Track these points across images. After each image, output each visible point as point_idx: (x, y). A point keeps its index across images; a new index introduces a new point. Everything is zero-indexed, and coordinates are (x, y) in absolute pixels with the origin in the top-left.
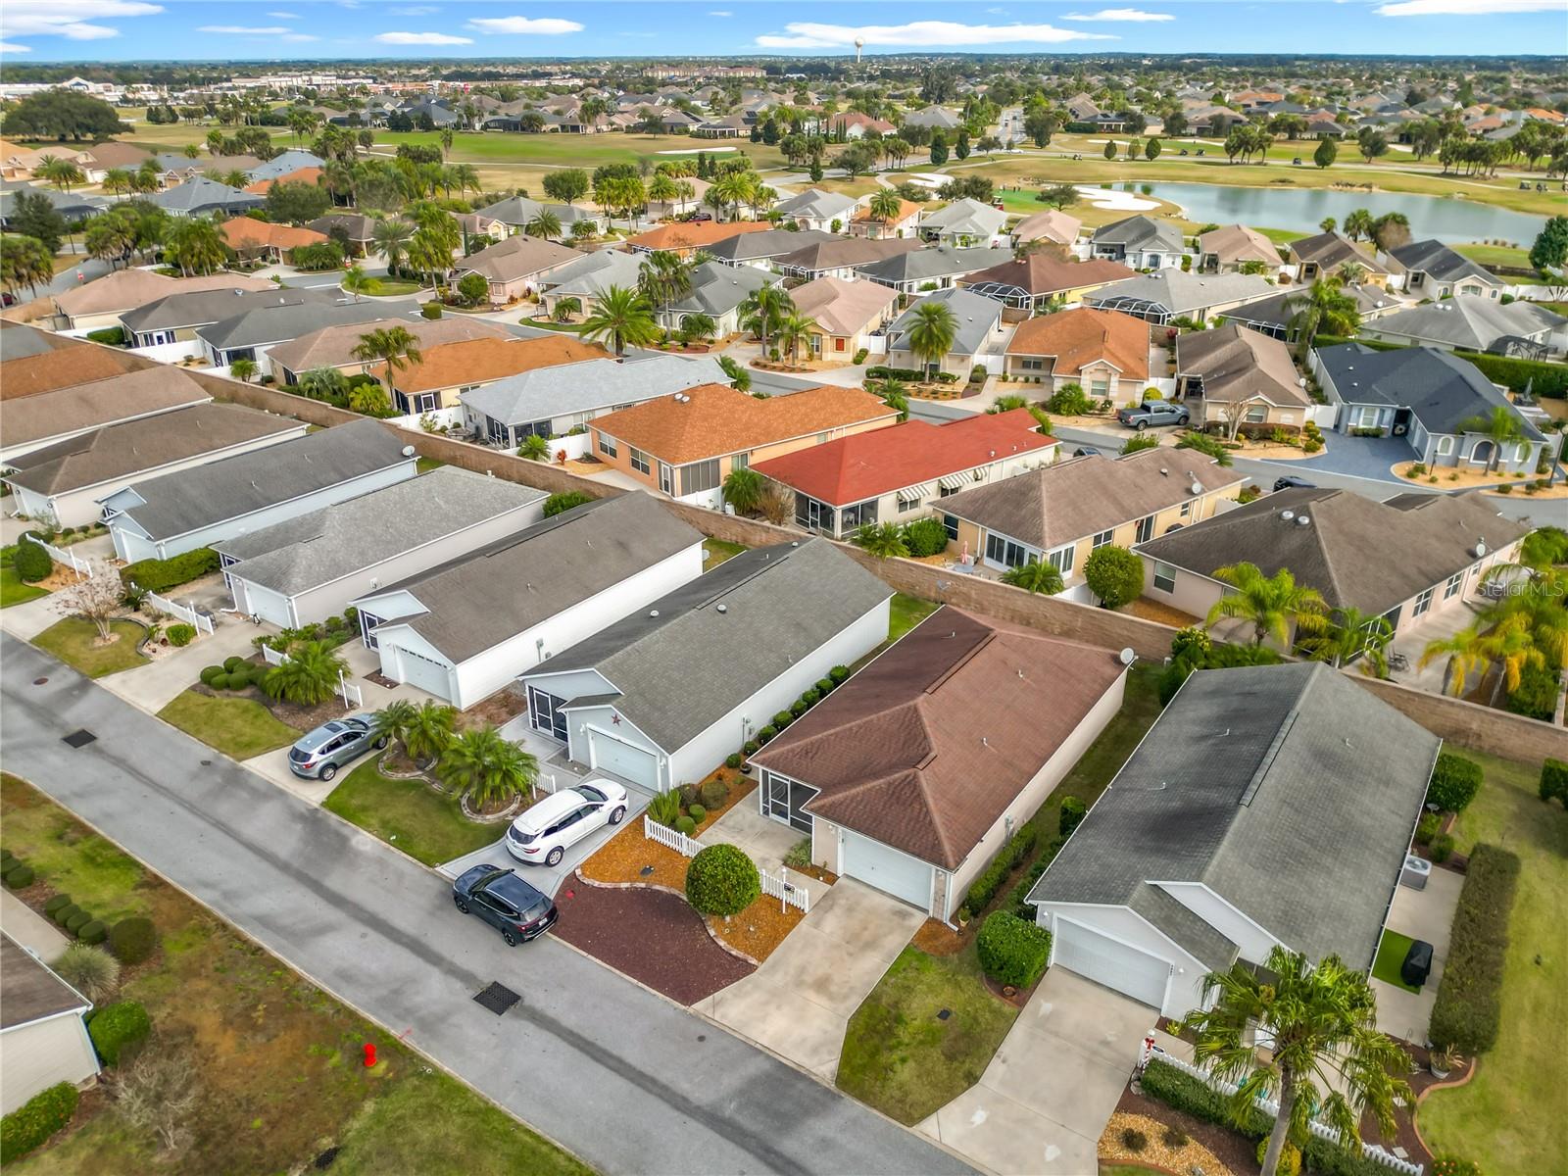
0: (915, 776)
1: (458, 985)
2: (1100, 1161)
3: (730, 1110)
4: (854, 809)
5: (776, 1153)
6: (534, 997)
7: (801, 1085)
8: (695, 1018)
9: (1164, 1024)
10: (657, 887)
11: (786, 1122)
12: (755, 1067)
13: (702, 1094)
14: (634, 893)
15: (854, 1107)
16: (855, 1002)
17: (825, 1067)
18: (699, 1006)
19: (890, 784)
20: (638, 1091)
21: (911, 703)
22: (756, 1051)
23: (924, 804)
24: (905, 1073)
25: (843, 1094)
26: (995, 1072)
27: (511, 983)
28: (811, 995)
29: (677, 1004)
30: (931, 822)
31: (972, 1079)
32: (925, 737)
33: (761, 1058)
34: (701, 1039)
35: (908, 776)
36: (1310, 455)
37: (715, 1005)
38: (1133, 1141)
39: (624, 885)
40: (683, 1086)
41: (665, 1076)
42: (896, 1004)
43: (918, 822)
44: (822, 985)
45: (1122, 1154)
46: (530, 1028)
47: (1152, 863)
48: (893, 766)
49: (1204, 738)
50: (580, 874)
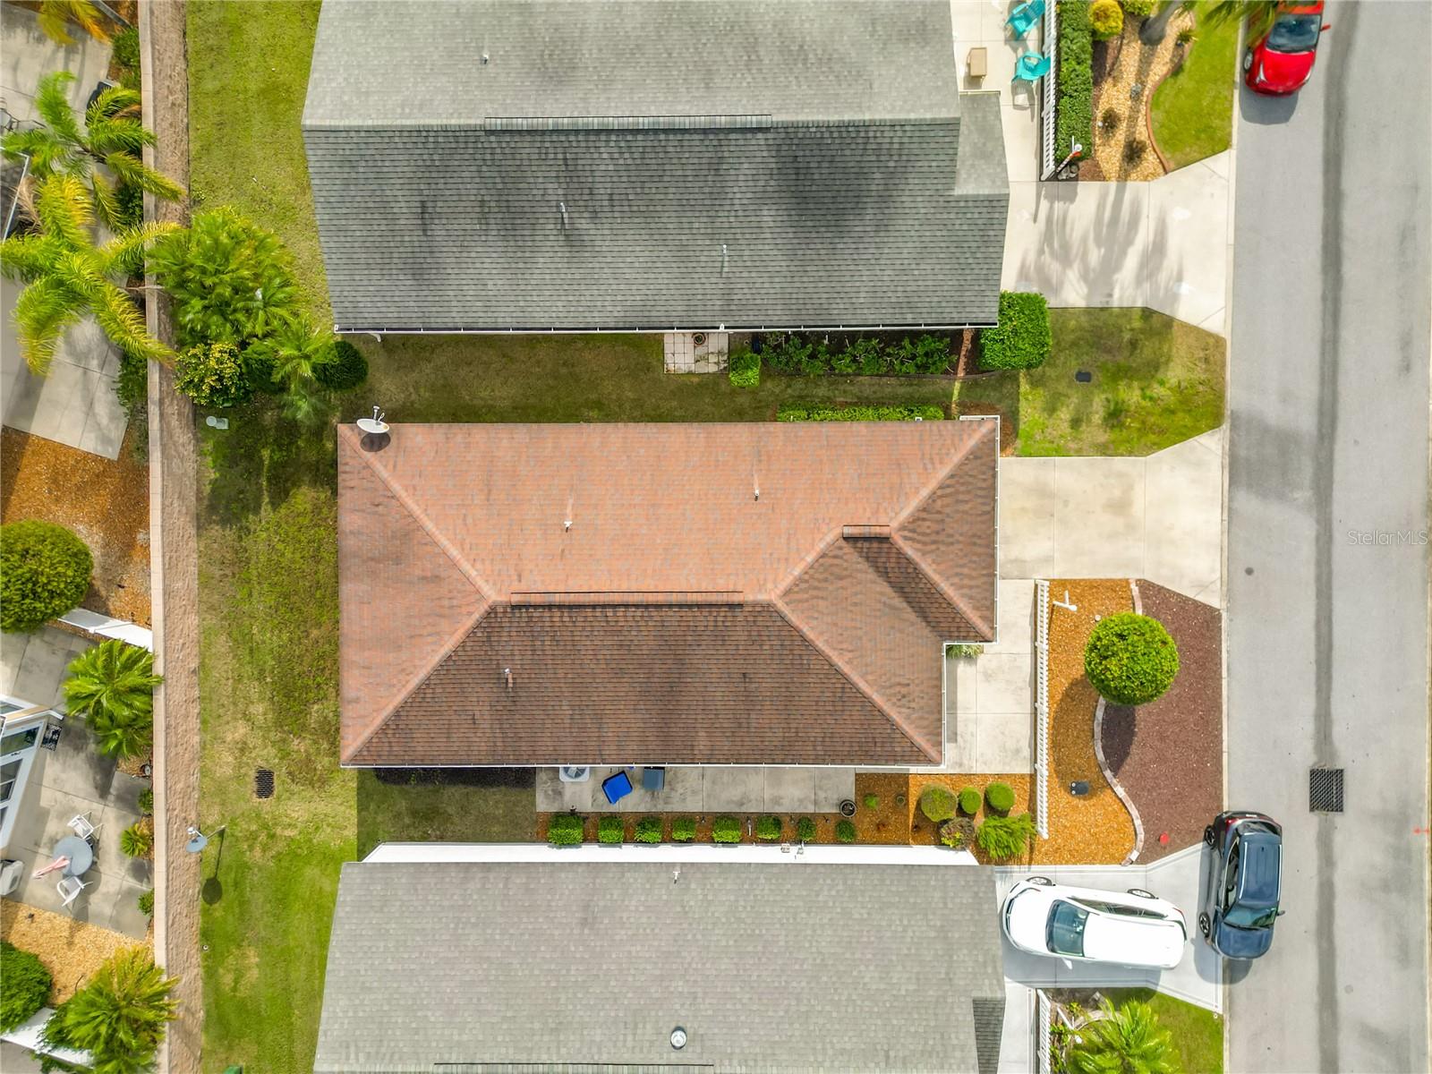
0: (902, 528)
1: (1338, 839)
2: (1166, 172)
3: (1304, 495)
4: (971, 578)
5: (1320, 430)
6: (1304, 758)
7: (1242, 453)
8: (1229, 595)
10: (1101, 756)
11: (1285, 441)
12: (1249, 503)
13: (1307, 528)
15: (1235, 397)
16: (1120, 463)
17: (1210, 446)
18: (1215, 601)
19: (924, 554)
20: (1336, 583)
21: (781, 605)
22: (1232, 515)
23: (933, 497)
25: (1228, 413)
27: (1301, 790)
28: (1138, 508)
29: (1224, 624)
30: (952, 476)
32: (823, 556)
33: (1236, 505)
34: (1249, 572)
35: (906, 538)
37: (1203, 587)
39: (1121, 791)
40: (1308, 551)
41: (1308, 573)
42: (1102, 426)
43: (957, 492)
44: (1120, 506)
45: (1150, 158)
46: (1338, 731)
47: (914, 198)
48: (884, 573)
49: (571, 238)
50: (1134, 855)
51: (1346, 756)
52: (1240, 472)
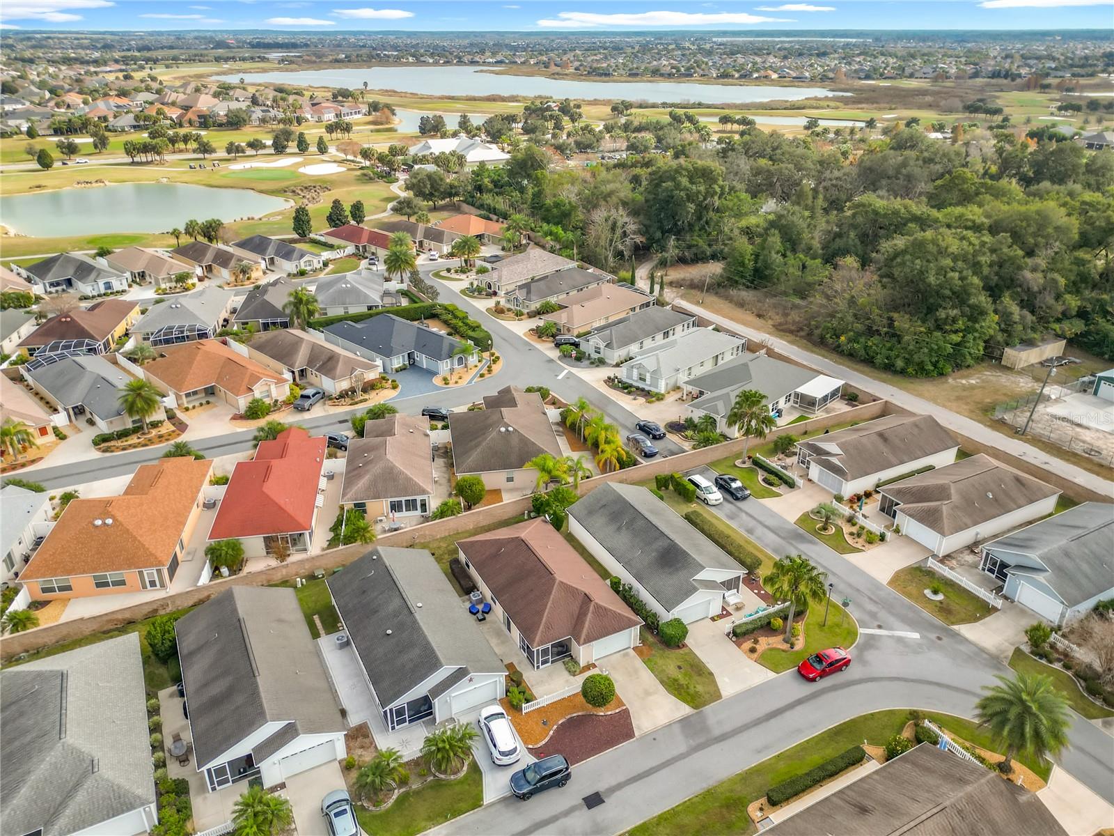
0: (596, 603)
1: (577, 813)
2: (756, 662)
3: (692, 743)
4: (595, 630)
5: (718, 737)
6: (600, 787)
8: (642, 737)
9: (713, 619)
10: (560, 722)
11: (705, 729)
12: (677, 729)
13: (683, 748)
14: (557, 731)
15: (707, 709)
16: (661, 687)
17: (685, 710)
18: (637, 733)
20: (672, 766)
21: (556, 582)
22: (669, 725)
24: (700, 688)
25: (701, 709)
26: (711, 666)
27: (589, 792)
28: (651, 698)
29: (632, 740)
30: (620, 614)
31: (711, 674)
32: (578, 589)
33: (673, 725)
34: (654, 739)
35: (594, 606)
36: (399, 390)
37: (639, 728)
38: (753, 650)
39: (551, 733)
40: (675, 753)
41: (668, 757)
42: (669, 678)
44: (647, 693)
45: (755, 655)
46: (618, 793)
47: (682, 574)
48: (581, 608)
49: (619, 529)
50: (530, 746)
51: (610, 802)
52: (684, 721)
